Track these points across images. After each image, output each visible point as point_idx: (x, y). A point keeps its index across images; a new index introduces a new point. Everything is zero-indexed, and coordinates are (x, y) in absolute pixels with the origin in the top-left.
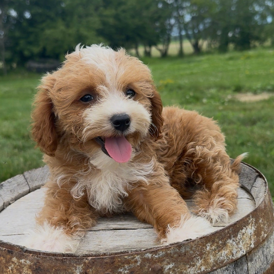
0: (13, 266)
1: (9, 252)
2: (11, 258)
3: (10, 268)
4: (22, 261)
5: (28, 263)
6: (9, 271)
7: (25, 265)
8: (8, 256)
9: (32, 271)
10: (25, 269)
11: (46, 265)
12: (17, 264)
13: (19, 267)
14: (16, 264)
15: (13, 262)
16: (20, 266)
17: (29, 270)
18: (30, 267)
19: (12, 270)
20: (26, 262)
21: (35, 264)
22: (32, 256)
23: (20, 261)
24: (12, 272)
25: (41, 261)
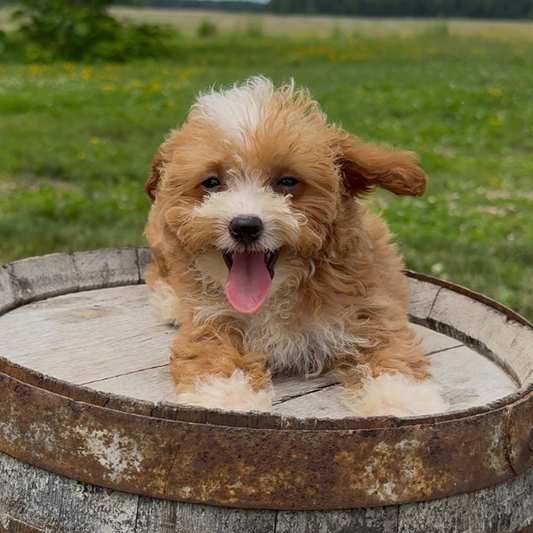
0: (376, 461)
1: (365, 434)
2: (371, 447)
3: (369, 469)
4: (402, 444)
5: (414, 445)
6: (368, 476)
7: (408, 451)
8: (363, 445)
9: (423, 459)
10: (408, 459)
11: (450, 439)
12: (389, 454)
13: (392, 460)
14: (384, 455)
15: (376, 454)
16: (395, 457)
17: (417, 459)
18: (419, 452)
19: (374, 472)
20: (410, 445)
21: (430, 443)
22: (422, 428)
23: (397, 446)
24: (376, 477)
25: (440, 435)
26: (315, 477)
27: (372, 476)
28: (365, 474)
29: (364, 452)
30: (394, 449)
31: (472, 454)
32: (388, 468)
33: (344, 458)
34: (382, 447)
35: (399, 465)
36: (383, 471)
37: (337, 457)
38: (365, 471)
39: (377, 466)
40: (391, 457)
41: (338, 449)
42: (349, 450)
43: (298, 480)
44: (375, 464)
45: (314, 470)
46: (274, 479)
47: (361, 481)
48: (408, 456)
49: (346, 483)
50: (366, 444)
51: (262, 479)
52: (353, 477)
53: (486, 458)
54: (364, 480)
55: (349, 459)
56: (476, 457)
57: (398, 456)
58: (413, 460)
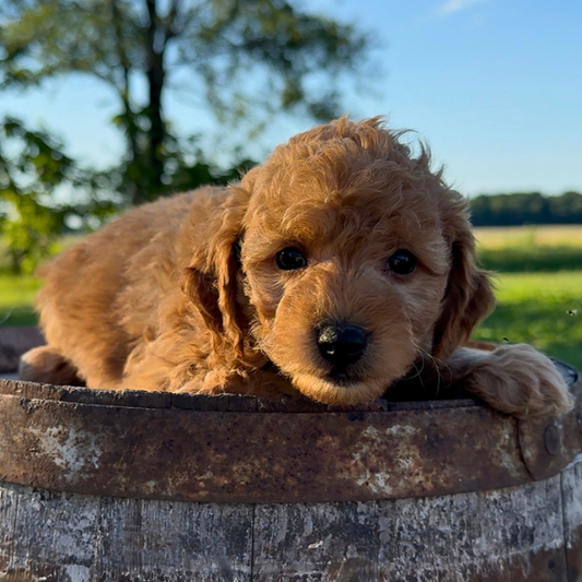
26: (296, 465)
27: (361, 464)
28: (353, 462)
29: (351, 436)
30: (385, 435)
31: (478, 447)
32: (379, 456)
33: (328, 443)
34: (370, 431)
35: (392, 453)
36: (374, 460)
37: (319, 443)
38: (353, 458)
39: (367, 453)
40: (382, 443)
41: (320, 433)
42: (333, 434)
43: (276, 468)
44: (364, 450)
45: (295, 457)
46: (249, 467)
47: (348, 469)
48: (401, 443)
49: (332, 472)
50: (352, 428)
51: (235, 468)
52: (339, 465)
53: (495, 454)
54: (353, 469)
55: (333, 444)
56: (483, 452)
57: (391, 443)
58: (409, 449)
